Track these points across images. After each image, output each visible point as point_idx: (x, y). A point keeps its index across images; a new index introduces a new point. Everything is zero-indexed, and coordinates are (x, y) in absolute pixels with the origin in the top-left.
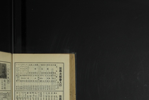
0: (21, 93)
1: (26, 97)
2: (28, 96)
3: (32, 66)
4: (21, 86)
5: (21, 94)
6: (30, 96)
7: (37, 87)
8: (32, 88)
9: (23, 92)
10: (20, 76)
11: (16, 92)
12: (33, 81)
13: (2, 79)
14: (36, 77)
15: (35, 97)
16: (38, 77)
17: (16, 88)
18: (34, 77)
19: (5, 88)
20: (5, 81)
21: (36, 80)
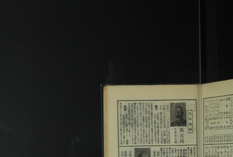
0: (210, 147)
1: (217, 154)
2: (218, 152)
3: (222, 102)
4: (210, 136)
5: (211, 150)
6: (221, 152)
7: (229, 136)
8: (224, 139)
9: (213, 146)
10: (210, 119)
11: (205, 146)
12: (225, 127)
13: (176, 127)
14: (228, 120)
15: (226, 154)
16: (231, 120)
17: (205, 140)
18: (226, 120)
19: (182, 141)
20: (182, 130)
21: (228, 124)
